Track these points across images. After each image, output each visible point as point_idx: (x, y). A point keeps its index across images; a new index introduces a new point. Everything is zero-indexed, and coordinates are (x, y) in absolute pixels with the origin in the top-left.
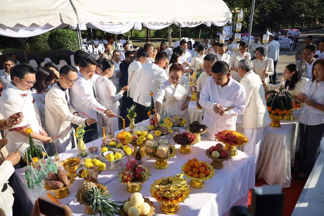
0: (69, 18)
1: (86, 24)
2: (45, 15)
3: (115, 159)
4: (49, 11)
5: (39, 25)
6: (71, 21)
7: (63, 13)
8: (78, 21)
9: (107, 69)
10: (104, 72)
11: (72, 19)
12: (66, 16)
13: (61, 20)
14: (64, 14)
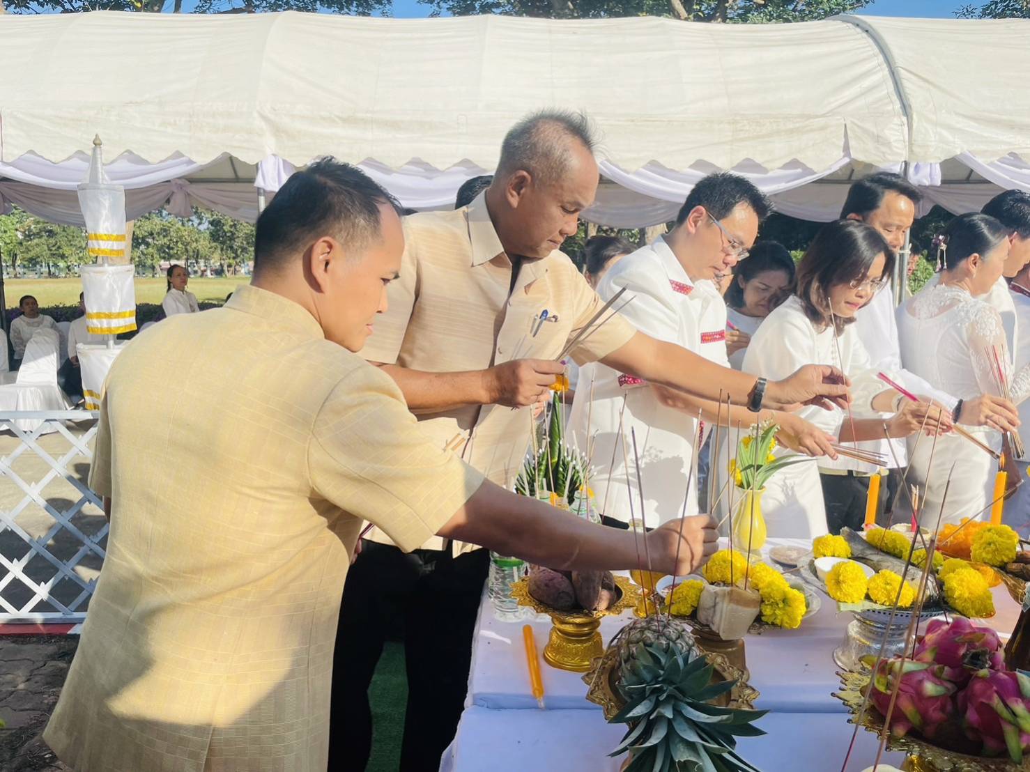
0: (878, 139)
1: (943, 159)
2: (791, 131)
3: (868, 597)
4: (809, 117)
5: (764, 165)
6: (883, 149)
7: (856, 121)
8: (911, 151)
9: (969, 255)
10: (955, 270)
11: (887, 144)
12: (865, 131)
13: (846, 149)
14: (858, 126)
